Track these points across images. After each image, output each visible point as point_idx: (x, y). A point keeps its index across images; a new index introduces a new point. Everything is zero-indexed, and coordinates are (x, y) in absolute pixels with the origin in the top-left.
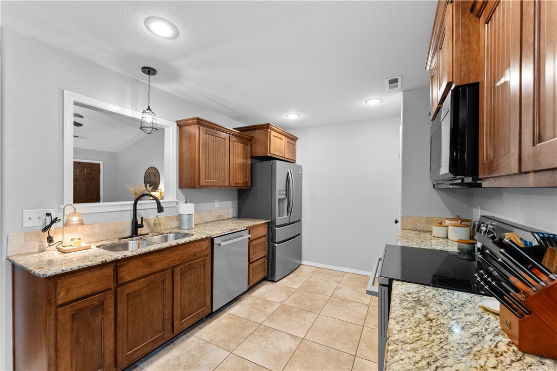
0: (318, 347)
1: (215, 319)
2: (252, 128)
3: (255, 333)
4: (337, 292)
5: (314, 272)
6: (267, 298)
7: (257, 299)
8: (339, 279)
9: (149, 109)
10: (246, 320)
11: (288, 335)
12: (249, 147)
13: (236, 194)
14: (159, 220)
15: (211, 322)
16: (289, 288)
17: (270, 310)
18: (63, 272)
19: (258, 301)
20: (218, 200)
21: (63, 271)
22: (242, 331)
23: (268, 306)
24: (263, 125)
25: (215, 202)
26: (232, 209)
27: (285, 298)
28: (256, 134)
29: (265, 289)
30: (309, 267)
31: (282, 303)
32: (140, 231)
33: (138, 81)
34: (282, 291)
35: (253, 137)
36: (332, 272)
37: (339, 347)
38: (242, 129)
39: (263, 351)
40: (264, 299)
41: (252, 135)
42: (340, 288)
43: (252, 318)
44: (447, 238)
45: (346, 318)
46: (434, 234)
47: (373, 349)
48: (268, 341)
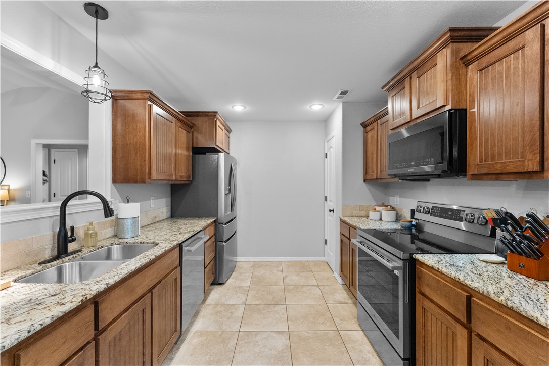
0: (306, 334)
1: (182, 344)
2: (193, 114)
3: (240, 343)
4: (287, 280)
5: (254, 266)
6: (226, 303)
7: (216, 307)
8: (280, 269)
9: (96, 66)
10: (220, 333)
11: (273, 332)
12: (190, 135)
13: (168, 190)
14: (93, 229)
15: (179, 348)
16: (241, 286)
17: (239, 313)
18: (31, 334)
19: (218, 309)
20: (153, 198)
21: (29, 332)
22: (224, 345)
23: (233, 310)
24: (209, 112)
25: (150, 200)
26: (165, 208)
27: (245, 298)
28: (199, 121)
29: (216, 293)
30: (246, 263)
31: (245, 303)
32: (72, 247)
33: (60, 19)
34: (236, 291)
35: (194, 125)
36: (269, 263)
37: (322, 328)
38: (188, 114)
39: (261, 357)
40: (223, 305)
41: (194, 122)
42: (286, 277)
43: (225, 327)
44: (381, 220)
45: (309, 302)
46: (370, 218)
47: (345, 320)
48: (259, 345)
